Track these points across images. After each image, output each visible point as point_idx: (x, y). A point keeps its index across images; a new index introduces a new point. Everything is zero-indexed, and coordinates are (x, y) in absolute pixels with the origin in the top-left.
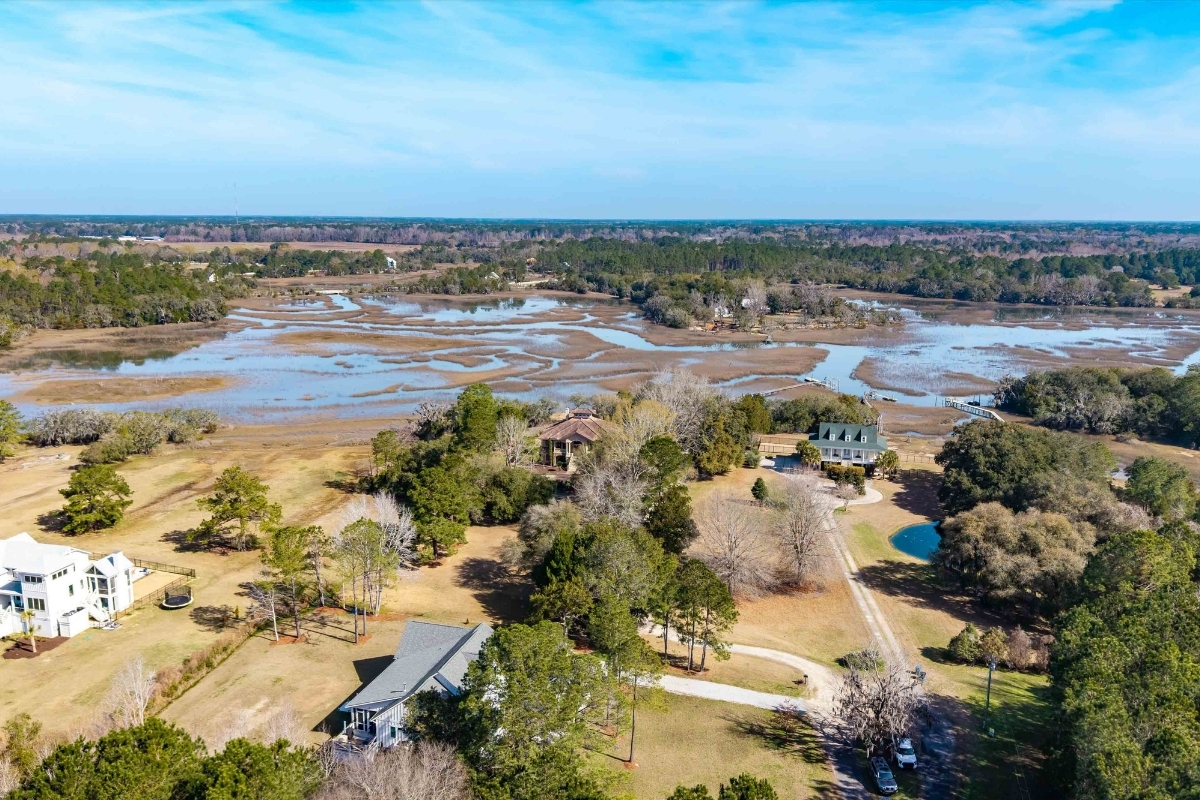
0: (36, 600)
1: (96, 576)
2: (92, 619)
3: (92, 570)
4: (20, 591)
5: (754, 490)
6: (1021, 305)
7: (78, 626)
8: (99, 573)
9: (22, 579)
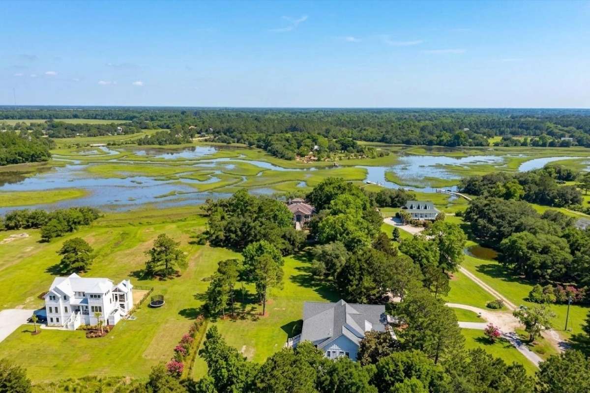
0: (96, 307)
1: (118, 293)
2: (121, 316)
3: (116, 290)
4: (87, 303)
5: (394, 233)
6: (434, 147)
7: (117, 319)
8: (120, 291)
9: (89, 297)
